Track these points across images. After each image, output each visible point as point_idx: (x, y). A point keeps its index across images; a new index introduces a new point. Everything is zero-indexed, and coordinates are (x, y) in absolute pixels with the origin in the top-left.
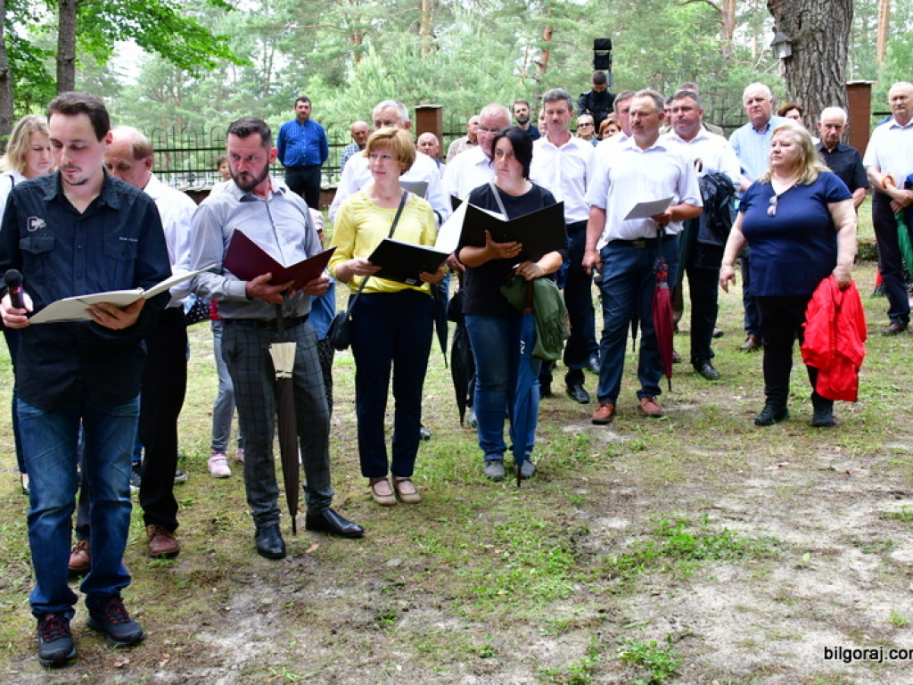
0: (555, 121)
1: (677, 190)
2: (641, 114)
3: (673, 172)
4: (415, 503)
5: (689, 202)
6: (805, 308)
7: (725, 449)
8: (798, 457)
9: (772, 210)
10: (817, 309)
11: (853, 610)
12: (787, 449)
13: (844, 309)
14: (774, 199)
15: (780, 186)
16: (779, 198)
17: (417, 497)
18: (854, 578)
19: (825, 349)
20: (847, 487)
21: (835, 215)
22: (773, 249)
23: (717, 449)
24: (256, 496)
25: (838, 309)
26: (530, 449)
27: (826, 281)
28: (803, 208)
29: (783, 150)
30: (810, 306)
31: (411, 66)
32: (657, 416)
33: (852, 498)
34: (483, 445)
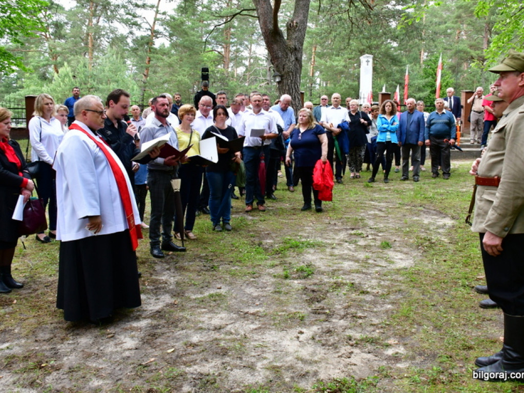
0: (222, 102)
1: (269, 128)
2: (259, 101)
3: (267, 122)
4: (194, 240)
5: (273, 132)
6: (313, 171)
7: (292, 219)
8: (317, 221)
9: (300, 138)
10: (316, 170)
11: (353, 256)
12: (313, 218)
13: (325, 171)
14: (300, 134)
15: (302, 130)
16: (302, 134)
17: (195, 237)
18: (350, 250)
19: (320, 183)
20: (336, 228)
21: (321, 139)
22: (300, 151)
23: (290, 219)
24: (153, 235)
25: (323, 170)
26: (229, 220)
27: (319, 161)
28: (309, 137)
29: (304, 118)
30: (314, 170)
31: (86, 73)
32: (264, 211)
33: (339, 231)
34: (212, 220)
